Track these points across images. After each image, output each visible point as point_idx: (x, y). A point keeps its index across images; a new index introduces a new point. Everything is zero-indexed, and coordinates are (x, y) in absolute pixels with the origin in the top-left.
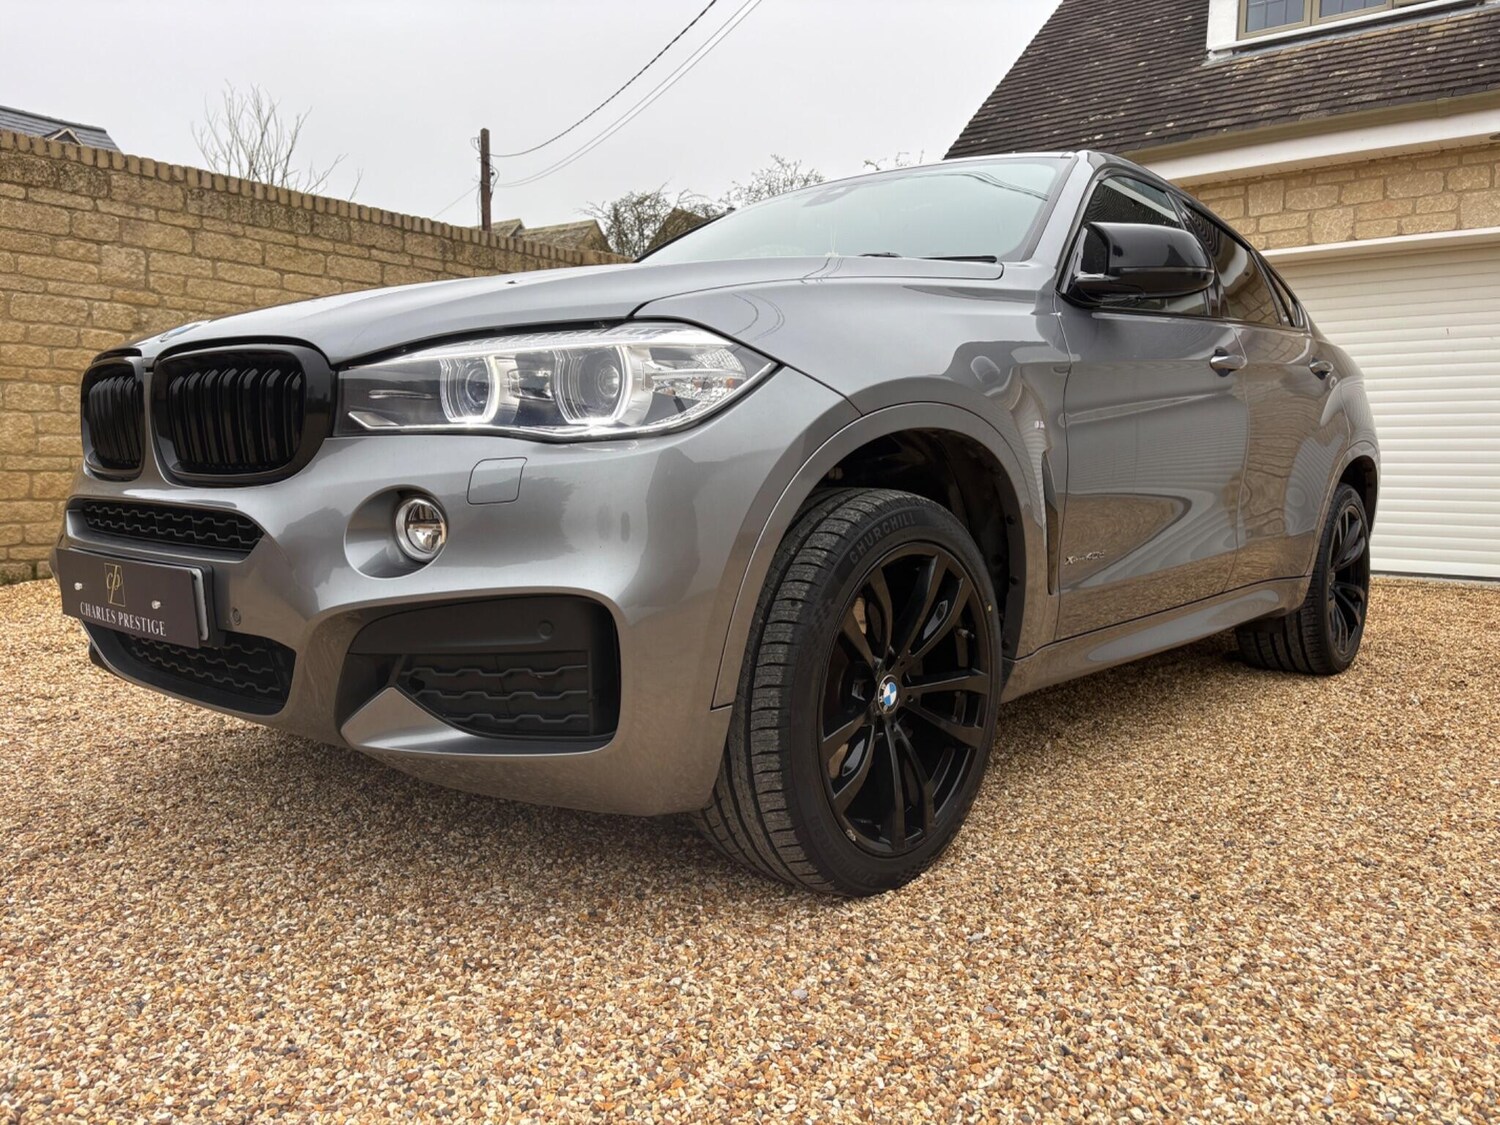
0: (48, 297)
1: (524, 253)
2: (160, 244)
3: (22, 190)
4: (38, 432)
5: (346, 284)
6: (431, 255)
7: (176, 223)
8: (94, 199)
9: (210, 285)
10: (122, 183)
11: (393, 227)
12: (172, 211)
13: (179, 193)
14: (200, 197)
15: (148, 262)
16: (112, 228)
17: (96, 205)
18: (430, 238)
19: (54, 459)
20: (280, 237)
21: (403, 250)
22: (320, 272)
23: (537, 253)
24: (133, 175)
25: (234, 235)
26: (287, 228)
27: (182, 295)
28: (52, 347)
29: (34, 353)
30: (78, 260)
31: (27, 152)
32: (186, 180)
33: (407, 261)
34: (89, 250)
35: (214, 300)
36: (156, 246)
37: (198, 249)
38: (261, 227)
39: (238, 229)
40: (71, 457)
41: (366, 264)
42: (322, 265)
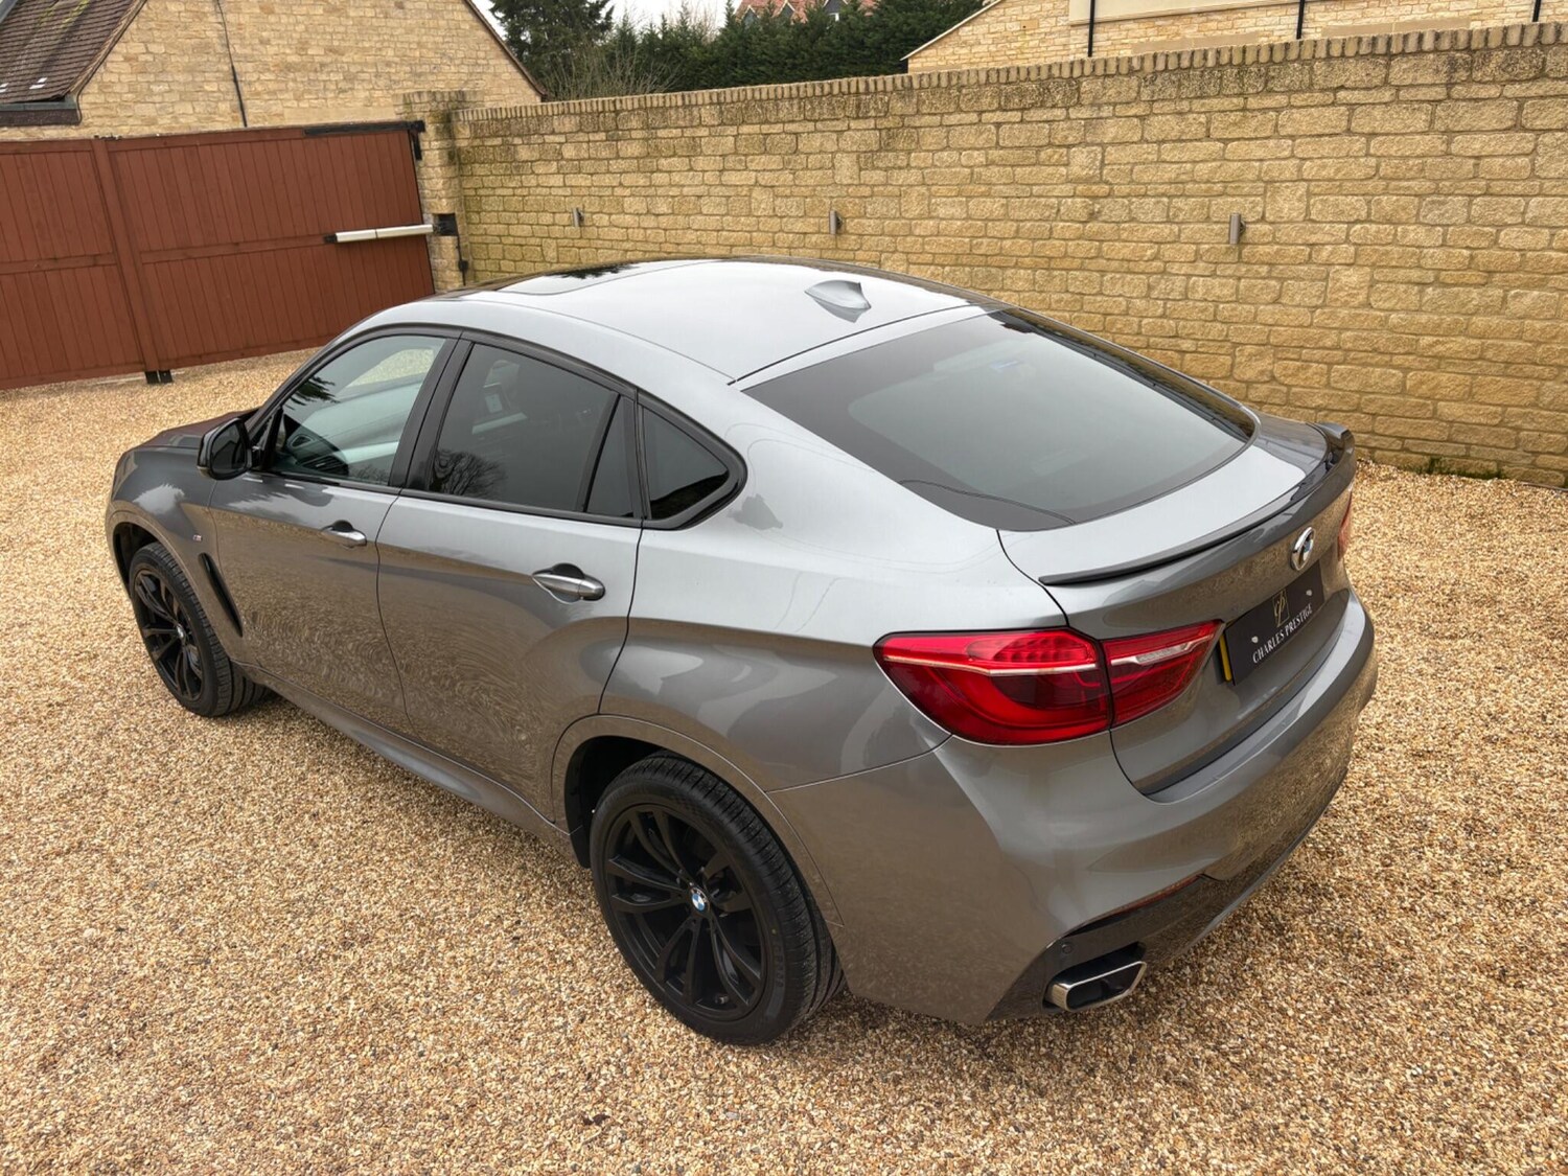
0: (1033, 199)
2: (1114, 138)
3: (1019, 114)
5: (1298, 141)
6: (1429, 80)
7: (1129, 114)
8: (1067, 108)
9: (1152, 169)
10: (1089, 87)
12: (1128, 103)
13: (1135, 83)
14: (1153, 82)
15: (1103, 156)
16: (1079, 130)
17: (1068, 113)
18: (1431, 56)
20: (1226, 103)
21: (1385, 83)
22: (1268, 133)
24: (1099, 77)
25: (1180, 113)
26: (1236, 91)
27: (1128, 183)
28: (1034, 240)
29: (1022, 245)
30: (1053, 165)
31: (1026, 80)
32: (1142, 69)
33: (1387, 95)
34: (1061, 155)
35: (1155, 183)
36: (1111, 140)
37: (1146, 136)
38: (1209, 97)
39: (1185, 105)
41: (1328, 112)
42: (1270, 126)
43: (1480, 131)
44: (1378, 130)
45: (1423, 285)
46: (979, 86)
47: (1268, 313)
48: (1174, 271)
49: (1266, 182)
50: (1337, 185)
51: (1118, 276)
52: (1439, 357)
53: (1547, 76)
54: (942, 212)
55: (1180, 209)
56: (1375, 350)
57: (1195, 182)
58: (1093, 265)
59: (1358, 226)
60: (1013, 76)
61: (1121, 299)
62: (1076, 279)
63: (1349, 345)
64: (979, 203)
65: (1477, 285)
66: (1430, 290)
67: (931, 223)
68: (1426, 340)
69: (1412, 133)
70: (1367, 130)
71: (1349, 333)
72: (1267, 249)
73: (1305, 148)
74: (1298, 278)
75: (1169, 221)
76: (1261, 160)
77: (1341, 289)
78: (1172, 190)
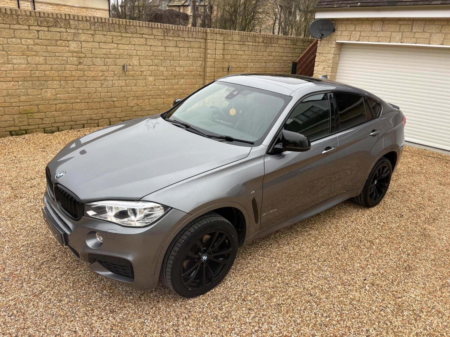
0: (56, 57)
1: (188, 31)
2: (84, 40)
3: (47, 28)
4: (56, 94)
5: (136, 46)
6: (160, 35)
7: (88, 33)
8: (66, 29)
9: (98, 50)
10: (73, 23)
11: (149, 27)
12: (87, 30)
13: (89, 24)
14: (94, 25)
15: (81, 45)
16: (71, 36)
17: (67, 30)
18: (160, 29)
19: (61, 101)
20: (117, 34)
21: (152, 34)
22: (128, 43)
23: (192, 30)
24: (76, 20)
25: (104, 35)
26: (119, 31)
27: (91, 54)
28: (58, 71)
29: (54, 73)
30: (63, 46)
31: (47, 17)
32: (90, 20)
33: (153, 37)
34: (66, 43)
35: (99, 54)
36: (83, 40)
37: (95, 40)
38: (111, 31)
39: (105, 33)
40: (65, 100)
41: (141, 39)
42: (129, 41)
43: (170, 47)
44: (152, 45)
45: (164, 79)
46: (27, 16)
47: (134, 89)
48: (108, 79)
49: (129, 56)
50: (146, 57)
51: (91, 81)
52: (169, 95)
53: (179, 36)
54: (15, 61)
55: (108, 62)
56: (158, 95)
57: (111, 54)
58: (82, 78)
59: (151, 67)
60: (42, 15)
61: (93, 88)
62: (77, 83)
63: (153, 94)
64: (32, 59)
65: (173, 79)
66: (165, 81)
67: (10, 65)
68: (167, 91)
69: (158, 46)
70: (150, 44)
71: (152, 92)
72: (131, 72)
73: (138, 48)
74: (140, 79)
75: (105, 65)
76: (127, 50)
77: (149, 82)
78: (105, 56)
